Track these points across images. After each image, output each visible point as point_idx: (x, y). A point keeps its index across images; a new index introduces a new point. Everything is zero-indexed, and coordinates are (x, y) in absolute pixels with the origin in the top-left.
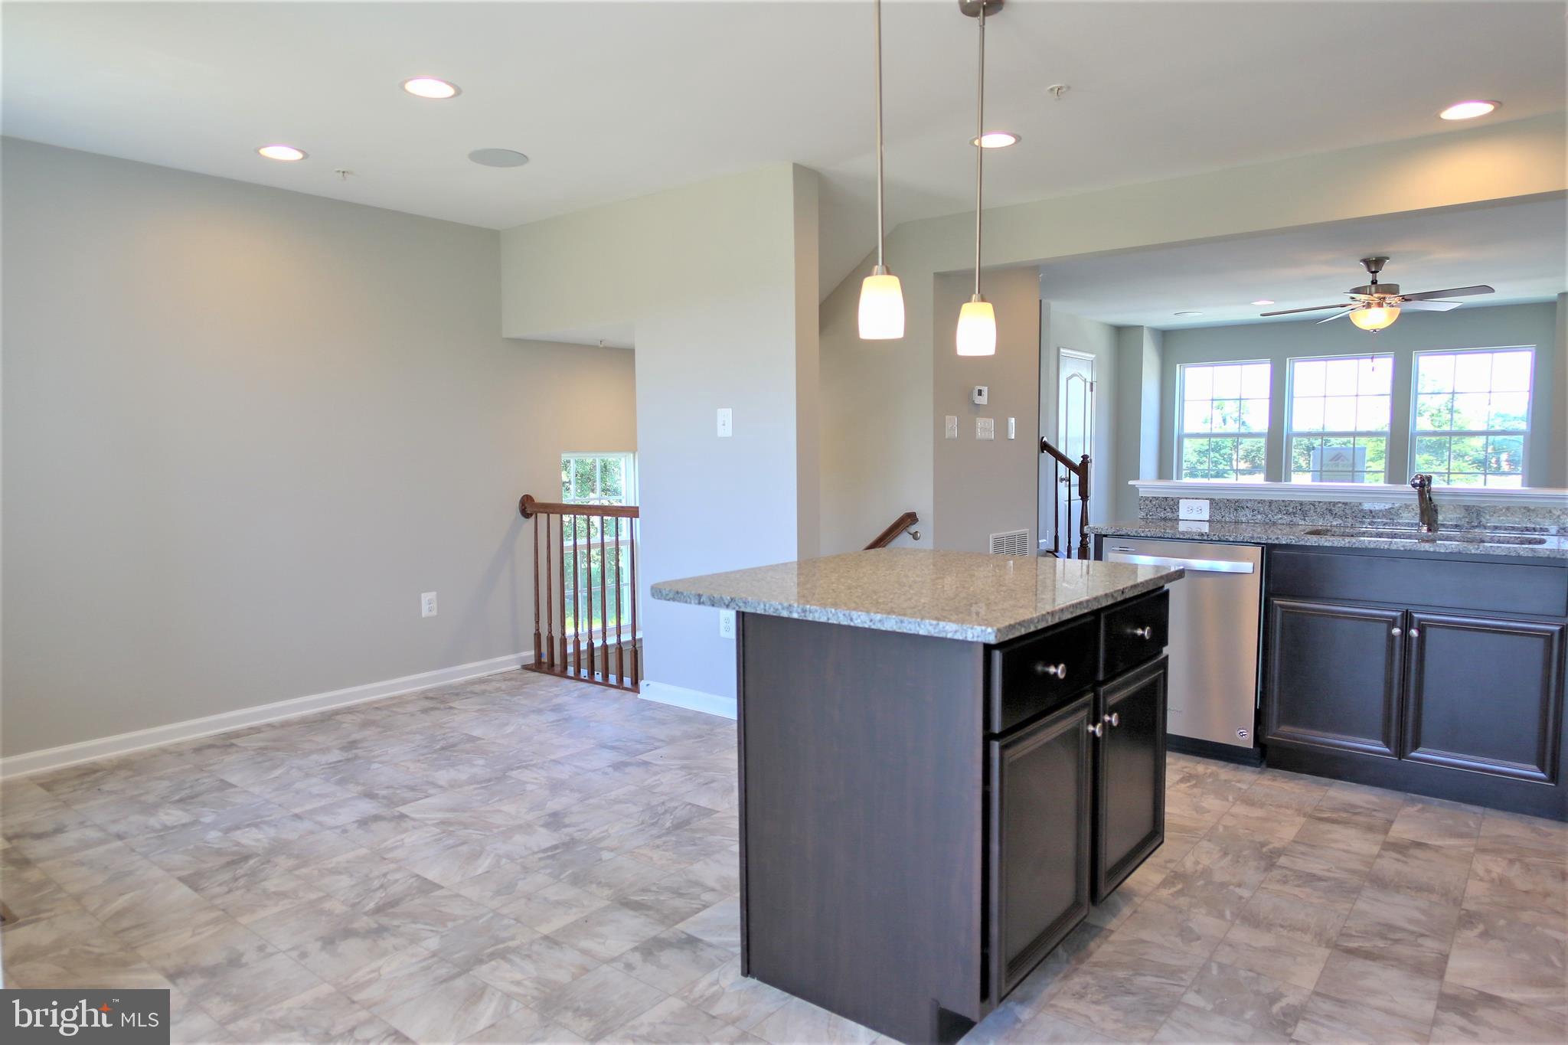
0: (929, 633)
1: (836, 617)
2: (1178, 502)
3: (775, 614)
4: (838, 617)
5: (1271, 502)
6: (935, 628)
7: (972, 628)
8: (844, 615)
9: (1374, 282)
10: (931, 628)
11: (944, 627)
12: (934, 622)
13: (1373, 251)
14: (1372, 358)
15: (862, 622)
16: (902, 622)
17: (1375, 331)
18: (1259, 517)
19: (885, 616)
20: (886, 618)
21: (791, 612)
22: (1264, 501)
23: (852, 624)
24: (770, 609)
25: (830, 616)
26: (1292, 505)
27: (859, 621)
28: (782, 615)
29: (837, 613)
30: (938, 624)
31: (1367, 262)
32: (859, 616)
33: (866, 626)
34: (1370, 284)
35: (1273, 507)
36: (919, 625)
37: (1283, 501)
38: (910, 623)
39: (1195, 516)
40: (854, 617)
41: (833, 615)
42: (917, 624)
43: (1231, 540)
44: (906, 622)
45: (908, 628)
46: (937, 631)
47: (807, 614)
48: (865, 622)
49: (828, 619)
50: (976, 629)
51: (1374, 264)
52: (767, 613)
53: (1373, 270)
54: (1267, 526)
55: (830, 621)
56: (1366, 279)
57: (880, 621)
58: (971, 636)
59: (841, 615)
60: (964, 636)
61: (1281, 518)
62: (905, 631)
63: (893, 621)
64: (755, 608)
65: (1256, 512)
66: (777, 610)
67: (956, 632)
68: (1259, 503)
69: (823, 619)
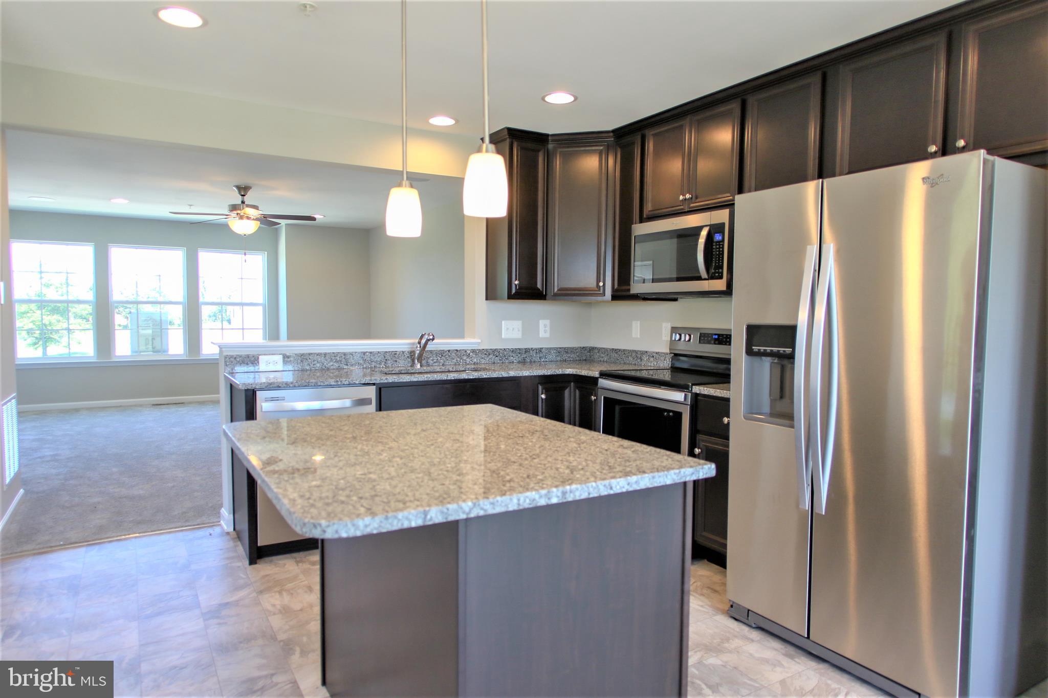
0: (674, 481)
1: (596, 491)
2: (258, 358)
3: (531, 506)
4: (599, 490)
5: (325, 354)
6: (677, 476)
7: (702, 468)
8: (605, 486)
9: (243, 202)
10: (675, 477)
11: (684, 473)
12: (677, 471)
13: (243, 182)
14: (245, 254)
15: (621, 488)
16: (654, 477)
17: (245, 235)
18: (318, 365)
19: (639, 476)
20: (642, 478)
21: (549, 499)
22: (321, 354)
23: (612, 492)
24: (525, 501)
25: (591, 490)
26: (339, 355)
27: (618, 487)
28: (539, 504)
29: (598, 486)
30: (680, 472)
31: (239, 188)
32: (618, 483)
33: (624, 490)
34: (240, 203)
35: (327, 358)
36: (666, 477)
37: (333, 353)
38: (660, 477)
39: (272, 367)
40: (614, 486)
41: (595, 488)
42: (665, 477)
43: (357, 383)
44: (657, 477)
45: (658, 482)
46: (679, 478)
47: (567, 495)
48: (624, 487)
49: (589, 494)
50: (705, 468)
51: (243, 190)
52: (521, 508)
53: (243, 194)
54: (324, 371)
55: (591, 496)
56: (238, 200)
57: (636, 482)
58: (702, 474)
59: (601, 487)
60: (697, 475)
61: (332, 365)
62: (656, 485)
63: (647, 480)
64: (506, 506)
65: (316, 362)
66: (534, 500)
67: (693, 474)
68: (317, 355)
69: (584, 496)
